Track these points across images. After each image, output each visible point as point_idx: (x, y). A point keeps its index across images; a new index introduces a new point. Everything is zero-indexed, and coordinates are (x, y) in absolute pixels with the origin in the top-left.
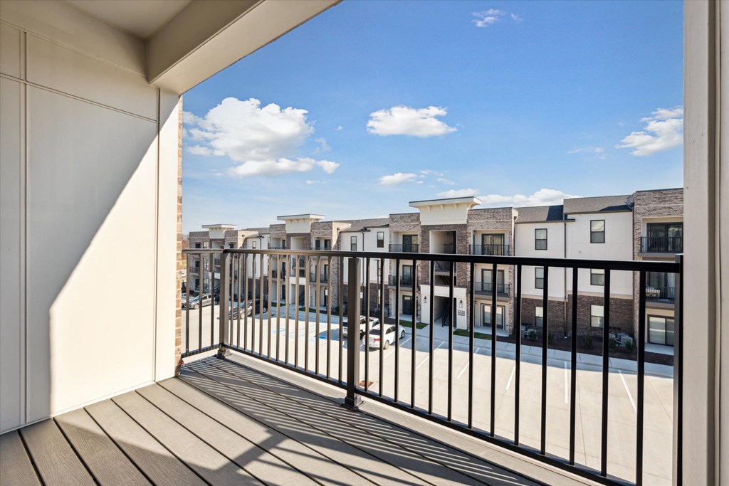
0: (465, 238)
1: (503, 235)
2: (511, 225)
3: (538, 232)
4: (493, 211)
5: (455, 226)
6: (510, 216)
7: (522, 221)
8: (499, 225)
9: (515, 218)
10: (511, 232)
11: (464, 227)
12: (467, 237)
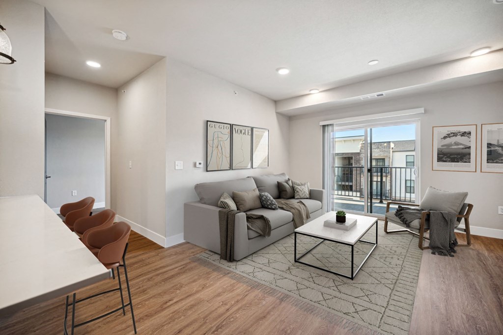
0: (358, 161)
1: (384, 159)
2: (390, 153)
3: (408, 157)
4: (378, 144)
5: (352, 154)
6: (389, 147)
7: (397, 150)
8: (381, 153)
9: (392, 148)
10: (390, 157)
11: (358, 154)
12: (360, 160)
